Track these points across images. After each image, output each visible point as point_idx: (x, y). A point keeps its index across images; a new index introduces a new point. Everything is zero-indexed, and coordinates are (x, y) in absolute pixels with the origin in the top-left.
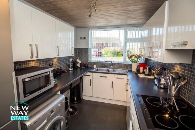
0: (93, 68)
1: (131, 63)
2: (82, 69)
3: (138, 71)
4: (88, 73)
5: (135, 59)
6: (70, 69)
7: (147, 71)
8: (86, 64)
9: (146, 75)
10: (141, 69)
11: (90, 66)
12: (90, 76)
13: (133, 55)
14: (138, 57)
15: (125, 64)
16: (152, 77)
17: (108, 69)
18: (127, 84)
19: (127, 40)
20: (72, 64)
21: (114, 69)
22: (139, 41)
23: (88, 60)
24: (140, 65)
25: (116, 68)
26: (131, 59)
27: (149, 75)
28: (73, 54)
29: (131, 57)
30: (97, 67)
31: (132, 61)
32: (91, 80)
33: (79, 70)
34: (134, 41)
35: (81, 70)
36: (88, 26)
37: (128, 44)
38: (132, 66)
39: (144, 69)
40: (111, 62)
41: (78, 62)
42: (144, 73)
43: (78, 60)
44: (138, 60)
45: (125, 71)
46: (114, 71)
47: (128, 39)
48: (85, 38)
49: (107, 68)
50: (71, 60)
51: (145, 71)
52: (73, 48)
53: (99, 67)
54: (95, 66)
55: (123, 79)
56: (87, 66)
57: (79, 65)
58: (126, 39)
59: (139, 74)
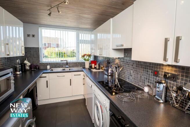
0: (46, 69)
1: (84, 61)
2: (33, 72)
3: (91, 67)
4: (43, 74)
5: (88, 57)
6: (18, 73)
7: (97, 66)
8: (37, 65)
9: (97, 69)
10: (93, 65)
11: (41, 67)
12: (46, 77)
13: (86, 55)
14: (89, 56)
15: (79, 63)
16: (101, 70)
17: (64, 68)
18: (84, 79)
19: (79, 42)
20: (20, 66)
21: (70, 68)
22: (89, 43)
23: (39, 61)
24: (92, 62)
25: (71, 67)
26: (83, 58)
27: (99, 69)
28: (23, 54)
29: (83, 56)
30: (51, 68)
31: (85, 60)
32: (47, 81)
33: (28, 73)
34: (85, 43)
35: (31, 73)
36: (37, 23)
37: (80, 45)
38: (85, 63)
39: (95, 65)
40: (66, 62)
41: (26, 64)
42: (95, 68)
43: (26, 62)
44: (90, 58)
45: (80, 68)
46: (70, 70)
47: (80, 40)
48: (33, 36)
49: (62, 67)
50: (18, 61)
51: (96, 66)
52: (23, 46)
53: (53, 68)
54: (48, 67)
55: (80, 75)
56: (39, 68)
57: (28, 68)
58: (78, 40)
59: (92, 70)
